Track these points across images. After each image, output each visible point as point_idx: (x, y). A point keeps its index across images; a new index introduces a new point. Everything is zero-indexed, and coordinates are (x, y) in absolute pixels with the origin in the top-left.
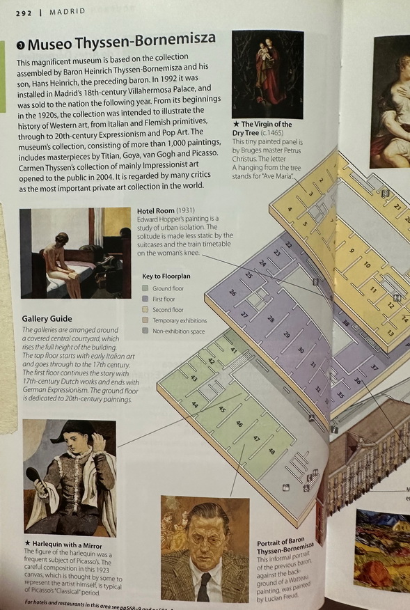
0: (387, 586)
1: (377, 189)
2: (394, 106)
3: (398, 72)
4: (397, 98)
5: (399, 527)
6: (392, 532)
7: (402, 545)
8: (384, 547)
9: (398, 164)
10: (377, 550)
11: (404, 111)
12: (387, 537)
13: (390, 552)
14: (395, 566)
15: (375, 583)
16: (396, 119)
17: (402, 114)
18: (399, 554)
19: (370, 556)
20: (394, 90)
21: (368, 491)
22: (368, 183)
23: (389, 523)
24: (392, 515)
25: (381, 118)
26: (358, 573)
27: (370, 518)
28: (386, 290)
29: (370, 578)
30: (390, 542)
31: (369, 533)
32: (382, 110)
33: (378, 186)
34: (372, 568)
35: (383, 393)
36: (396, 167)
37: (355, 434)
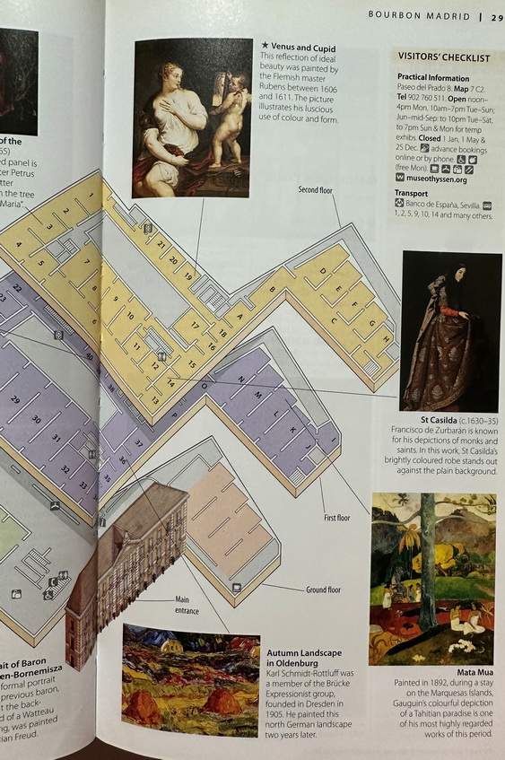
0: (156, 724)
1: (139, 222)
2: (156, 123)
3: (161, 82)
4: (160, 113)
5: (167, 646)
6: (160, 653)
7: (172, 670)
8: (152, 672)
9: (161, 193)
10: (144, 676)
11: (167, 128)
12: (155, 660)
13: (158, 680)
14: (164, 697)
15: (143, 719)
16: (159, 138)
17: (165, 132)
18: (168, 682)
19: (137, 684)
20: (157, 104)
21: (134, 600)
22: (130, 215)
23: (157, 641)
24: (160, 632)
25: (142, 137)
26: (126, 706)
27: (137, 635)
28: (150, 347)
29: (138, 712)
30: (158, 666)
31: (136, 654)
32: (144, 128)
33: (140, 219)
34: (140, 699)
35: (148, 476)
36: (159, 196)
37: (120, 527)
